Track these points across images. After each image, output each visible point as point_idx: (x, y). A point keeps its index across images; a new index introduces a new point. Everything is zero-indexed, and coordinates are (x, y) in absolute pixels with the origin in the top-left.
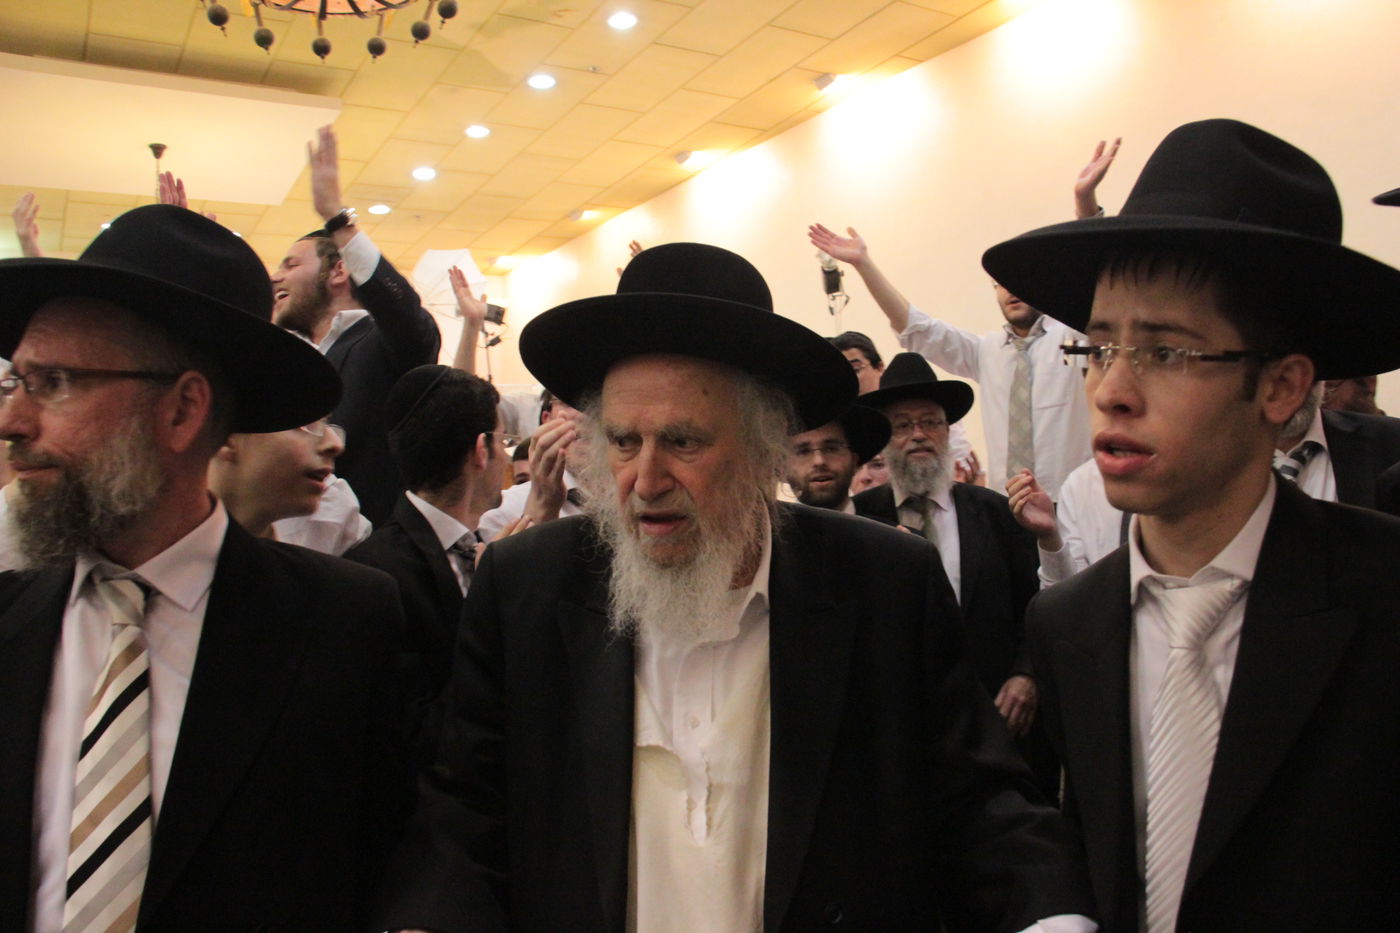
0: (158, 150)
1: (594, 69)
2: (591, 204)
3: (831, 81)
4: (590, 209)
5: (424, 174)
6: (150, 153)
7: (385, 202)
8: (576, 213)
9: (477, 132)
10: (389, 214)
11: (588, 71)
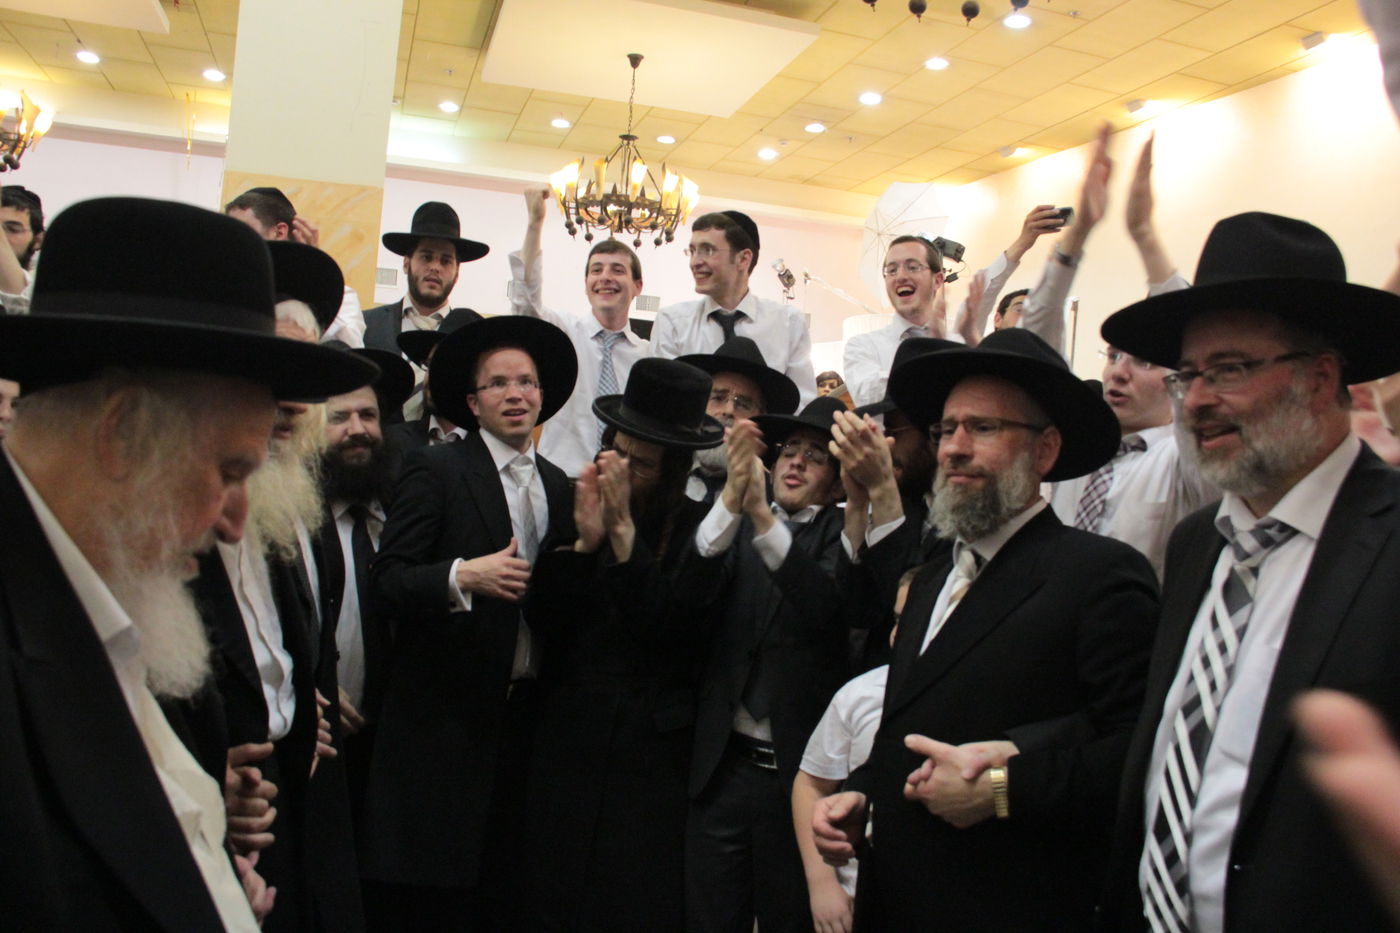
0: (635, 60)
1: (1075, 13)
2: (1025, 142)
3: (1321, 40)
4: (1022, 147)
5: (870, 99)
6: (628, 62)
7: (822, 122)
8: (1008, 149)
9: (937, 64)
10: (824, 132)
11: (1068, 14)
